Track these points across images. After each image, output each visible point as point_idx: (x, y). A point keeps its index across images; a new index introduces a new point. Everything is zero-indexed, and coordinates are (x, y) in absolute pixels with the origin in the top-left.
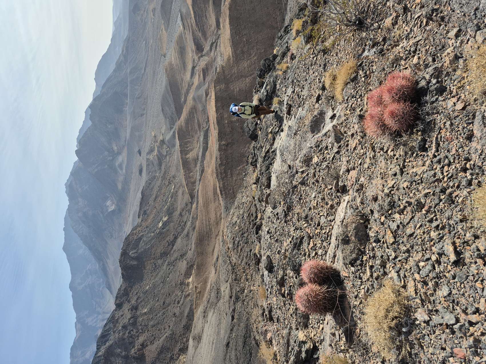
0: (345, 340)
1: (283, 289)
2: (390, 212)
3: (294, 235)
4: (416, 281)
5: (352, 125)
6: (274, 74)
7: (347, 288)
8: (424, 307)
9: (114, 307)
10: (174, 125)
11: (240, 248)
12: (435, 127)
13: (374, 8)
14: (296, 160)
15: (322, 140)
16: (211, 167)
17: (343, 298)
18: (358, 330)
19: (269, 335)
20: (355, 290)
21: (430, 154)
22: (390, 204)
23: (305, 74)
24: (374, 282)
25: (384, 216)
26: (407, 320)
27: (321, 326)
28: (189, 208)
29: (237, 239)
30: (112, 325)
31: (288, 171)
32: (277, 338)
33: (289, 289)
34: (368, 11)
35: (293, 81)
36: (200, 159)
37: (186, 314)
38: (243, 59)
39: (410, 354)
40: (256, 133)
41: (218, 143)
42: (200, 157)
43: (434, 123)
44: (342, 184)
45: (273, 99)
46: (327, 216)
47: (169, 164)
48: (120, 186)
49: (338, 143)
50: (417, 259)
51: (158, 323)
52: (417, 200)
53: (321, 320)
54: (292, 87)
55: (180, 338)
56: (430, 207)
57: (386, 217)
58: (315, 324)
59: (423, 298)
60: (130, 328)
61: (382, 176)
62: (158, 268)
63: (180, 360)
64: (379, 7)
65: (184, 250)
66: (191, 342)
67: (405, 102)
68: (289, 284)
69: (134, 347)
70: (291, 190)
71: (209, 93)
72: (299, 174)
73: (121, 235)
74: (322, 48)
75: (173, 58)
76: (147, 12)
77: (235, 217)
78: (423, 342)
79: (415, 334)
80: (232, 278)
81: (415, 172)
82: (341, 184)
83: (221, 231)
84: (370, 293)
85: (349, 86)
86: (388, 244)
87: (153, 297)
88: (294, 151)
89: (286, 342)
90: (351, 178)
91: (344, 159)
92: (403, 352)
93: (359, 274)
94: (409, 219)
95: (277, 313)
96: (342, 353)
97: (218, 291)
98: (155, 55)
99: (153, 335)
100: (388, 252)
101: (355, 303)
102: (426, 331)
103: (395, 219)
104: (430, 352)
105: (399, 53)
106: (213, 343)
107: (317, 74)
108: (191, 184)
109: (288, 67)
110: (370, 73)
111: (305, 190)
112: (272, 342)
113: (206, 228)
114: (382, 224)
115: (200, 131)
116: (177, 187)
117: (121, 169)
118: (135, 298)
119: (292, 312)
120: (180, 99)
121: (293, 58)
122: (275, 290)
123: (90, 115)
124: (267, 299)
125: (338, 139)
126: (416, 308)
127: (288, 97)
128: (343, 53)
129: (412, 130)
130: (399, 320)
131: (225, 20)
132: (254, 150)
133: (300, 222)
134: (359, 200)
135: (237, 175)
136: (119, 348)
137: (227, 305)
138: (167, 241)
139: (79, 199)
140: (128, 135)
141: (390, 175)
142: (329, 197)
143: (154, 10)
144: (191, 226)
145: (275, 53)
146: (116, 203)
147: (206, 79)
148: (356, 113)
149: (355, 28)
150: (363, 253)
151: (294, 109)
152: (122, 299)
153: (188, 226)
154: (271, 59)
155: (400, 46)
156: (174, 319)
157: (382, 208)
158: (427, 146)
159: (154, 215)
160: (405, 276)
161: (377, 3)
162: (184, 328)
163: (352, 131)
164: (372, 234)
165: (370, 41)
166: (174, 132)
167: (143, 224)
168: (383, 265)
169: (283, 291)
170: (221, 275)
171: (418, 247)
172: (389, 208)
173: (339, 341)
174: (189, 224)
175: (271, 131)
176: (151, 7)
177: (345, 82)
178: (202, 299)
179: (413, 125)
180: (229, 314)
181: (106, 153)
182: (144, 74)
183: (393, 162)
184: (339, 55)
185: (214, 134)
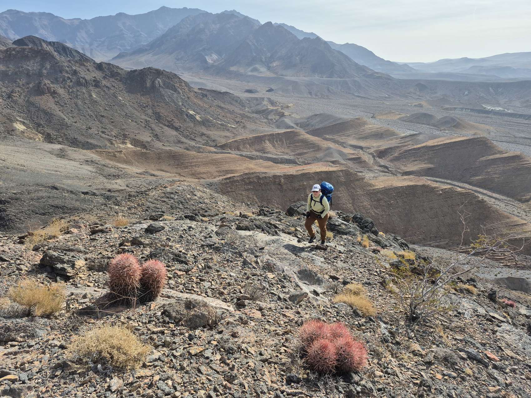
0: (80, 308)
1: (129, 244)
2: (222, 350)
3: (189, 255)
4: (151, 378)
5: (309, 312)
6: (358, 233)
7: (137, 309)
8: (124, 386)
9: (98, 60)
10: (301, 127)
11: (165, 200)
12: (312, 391)
13: (430, 332)
14: (270, 256)
15: (291, 282)
16: (256, 167)
17: (127, 306)
18: (93, 321)
19: (75, 231)
20: (136, 316)
21: (284, 388)
22: (230, 349)
23: (359, 263)
24: (147, 336)
25: (218, 344)
26: (109, 369)
27: (92, 285)
28: (210, 143)
29: (176, 197)
30: (77, 58)
31: (257, 247)
32: (72, 238)
33: (130, 250)
34: (426, 326)
35: (351, 251)
36: (264, 155)
37: (89, 141)
38: (371, 201)
39: (74, 373)
40: (295, 215)
41: (282, 175)
42: (266, 155)
43: (317, 391)
44: (246, 304)
45: (332, 231)
46: (211, 289)
47: (258, 122)
48: (233, 69)
49: (289, 298)
50: (175, 377)
51: (79, 110)
52: (236, 376)
53: (98, 284)
54: (345, 251)
55: (63, 135)
56: (230, 389)
57: (217, 345)
58: (93, 278)
59: (135, 385)
60: (74, 78)
61: (258, 341)
62: (143, 110)
63: (37, 134)
64: (430, 338)
65: (164, 138)
66: (58, 147)
67: (337, 360)
68: (135, 251)
69: (52, 83)
70: (237, 251)
71: (335, 164)
72: (255, 259)
73: (180, 69)
74: (387, 280)
75: (371, 126)
76: (418, 98)
77: (201, 194)
78: (88, 386)
79: (95, 377)
80: (131, 192)
81: (265, 373)
82: (247, 302)
83: (185, 178)
84: (134, 332)
85: (349, 308)
86: (188, 349)
87: (109, 103)
88: (279, 253)
89: (71, 248)
90: (253, 313)
91: (272, 305)
92: (76, 366)
93: (154, 321)
94: (216, 368)
95: (100, 238)
96: (65, 305)
97: (117, 176)
98: (374, 107)
99: (66, 104)
100: (180, 349)
101: (122, 317)
102: (100, 388)
103: (215, 355)
104: (78, 393)
105: (385, 357)
106: (57, 171)
107: (359, 276)
108: (237, 146)
109: (365, 247)
110: (363, 330)
111: (238, 265)
112: (67, 234)
113: (188, 162)
114: (209, 343)
115: (294, 155)
116: (233, 130)
117: (252, 71)
118: (108, 85)
119: (104, 254)
120: (328, 134)
121: (375, 252)
122: (126, 236)
123: (309, 38)
124: (115, 228)
125: (293, 298)
126: (122, 378)
127: (334, 247)
128: (382, 301)
129: (308, 369)
130: (110, 361)
131: (411, 181)
132: (277, 212)
133: (203, 261)
134: (231, 320)
135: (248, 196)
136: (51, 66)
137: (99, 187)
138: (173, 120)
139: (218, 25)
140: (288, 78)
141: (260, 349)
142: (232, 291)
143: (421, 106)
144: (190, 146)
145: (379, 233)
146: (215, 64)
147: (349, 162)
148: (321, 316)
149: (408, 314)
150: (177, 324)
151: (322, 253)
152: (107, 70)
153: (190, 142)
154: (373, 229)
155: (392, 359)
156: (84, 127)
157: (225, 342)
158: (292, 384)
159: (202, 105)
160: (155, 367)
161: (434, 335)
162: (74, 138)
163: (303, 313)
164: (197, 332)
165: (396, 329)
166: (293, 127)
167: (192, 94)
168: (165, 344)
169: (127, 244)
170: (134, 179)
171: (187, 378)
172: (227, 348)
173: (78, 303)
174: (193, 143)
175: (298, 230)
176: (424, 103)
177: (353, 305)
178: (107, 159)
179: (313, 370)
180: (90, 189)
181: (269, 55)
182: (354, 95)
183: (273, 352)
184: (380, 298)
185: (292, 170)
